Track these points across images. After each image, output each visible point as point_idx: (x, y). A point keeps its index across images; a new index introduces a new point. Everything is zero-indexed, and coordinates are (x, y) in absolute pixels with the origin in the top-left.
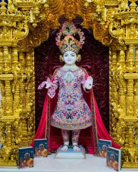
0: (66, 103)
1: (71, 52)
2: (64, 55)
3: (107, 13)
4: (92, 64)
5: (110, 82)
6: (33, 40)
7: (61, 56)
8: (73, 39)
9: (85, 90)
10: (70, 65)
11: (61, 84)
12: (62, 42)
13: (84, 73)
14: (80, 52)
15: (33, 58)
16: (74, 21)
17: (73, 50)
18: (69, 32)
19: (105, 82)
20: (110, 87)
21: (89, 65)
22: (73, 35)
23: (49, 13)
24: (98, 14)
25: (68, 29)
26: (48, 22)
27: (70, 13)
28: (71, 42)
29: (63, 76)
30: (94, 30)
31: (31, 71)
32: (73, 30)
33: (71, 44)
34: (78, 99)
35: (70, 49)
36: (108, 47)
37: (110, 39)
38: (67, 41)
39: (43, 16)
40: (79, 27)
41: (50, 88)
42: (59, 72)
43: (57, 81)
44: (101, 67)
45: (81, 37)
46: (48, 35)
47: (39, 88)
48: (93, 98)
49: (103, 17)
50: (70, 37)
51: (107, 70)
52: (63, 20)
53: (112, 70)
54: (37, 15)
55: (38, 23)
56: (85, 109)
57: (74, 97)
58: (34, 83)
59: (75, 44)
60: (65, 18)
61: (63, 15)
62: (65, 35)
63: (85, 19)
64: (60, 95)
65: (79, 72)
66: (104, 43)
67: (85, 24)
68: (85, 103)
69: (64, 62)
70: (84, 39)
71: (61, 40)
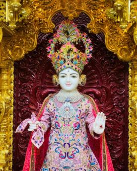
0: (61, 157)
1: (72, 71)
2: (60, 75)
3: (131, 9)
4: (101, 88)
5: (130, 118)
6: (12, 49)
7: (54, 76)
8: (75, 49)
9: (93, 135)
10: (69, 91)
11: (53, 123)
12: (57, 54)
13: (90, 105)
14: (85, 71)
15: (12, 77)
16: (76, 20)
17: (74, 67)
18: (68, 38)
19: (122, 117)
20: (130, 126)
21: (98, 88)
22: (75, 44)
23: (38, 7)
24: (118, 11)
25: (67, 33)
26: (36, 21)
27: (70, 8)
28: (71, 54)
29: (57, 110)
30: (106, 36)
31: (9, 97)
32: (75, 36)
33: (70, 58)
34: (81, 149)
35: (70, 66)
36: (128, 62)
37: (130, 49)
38: (66, 54)
39: (26, 12)
40: (83, 30)
41: (35, 130)
42: (51, 101)
43: (48, 117)
44: (116, 92)
45: (87, 46)
46: (35, 41)
47: (18, 130)
48: (105, 148)
49: (125, 14)
50: (70, 46)
51: (125, 98)
52: (59, 18)
53: (134, 98)
54: (16, 9)
55: (17, 23)
56: (91, 165)
57: (75, 146)
58: (12, 116)
59: (78, 58)
60: (62, 16)
61: (59, 12)
62: (62, 44)
63: (93, 18)
64: (52, 141)
65: (83, 103)
66: (120, 57)
67: (92, 27)
68: (92, 153)
69: (59, 85)
70: (91, 50)
71: (55, 51)
